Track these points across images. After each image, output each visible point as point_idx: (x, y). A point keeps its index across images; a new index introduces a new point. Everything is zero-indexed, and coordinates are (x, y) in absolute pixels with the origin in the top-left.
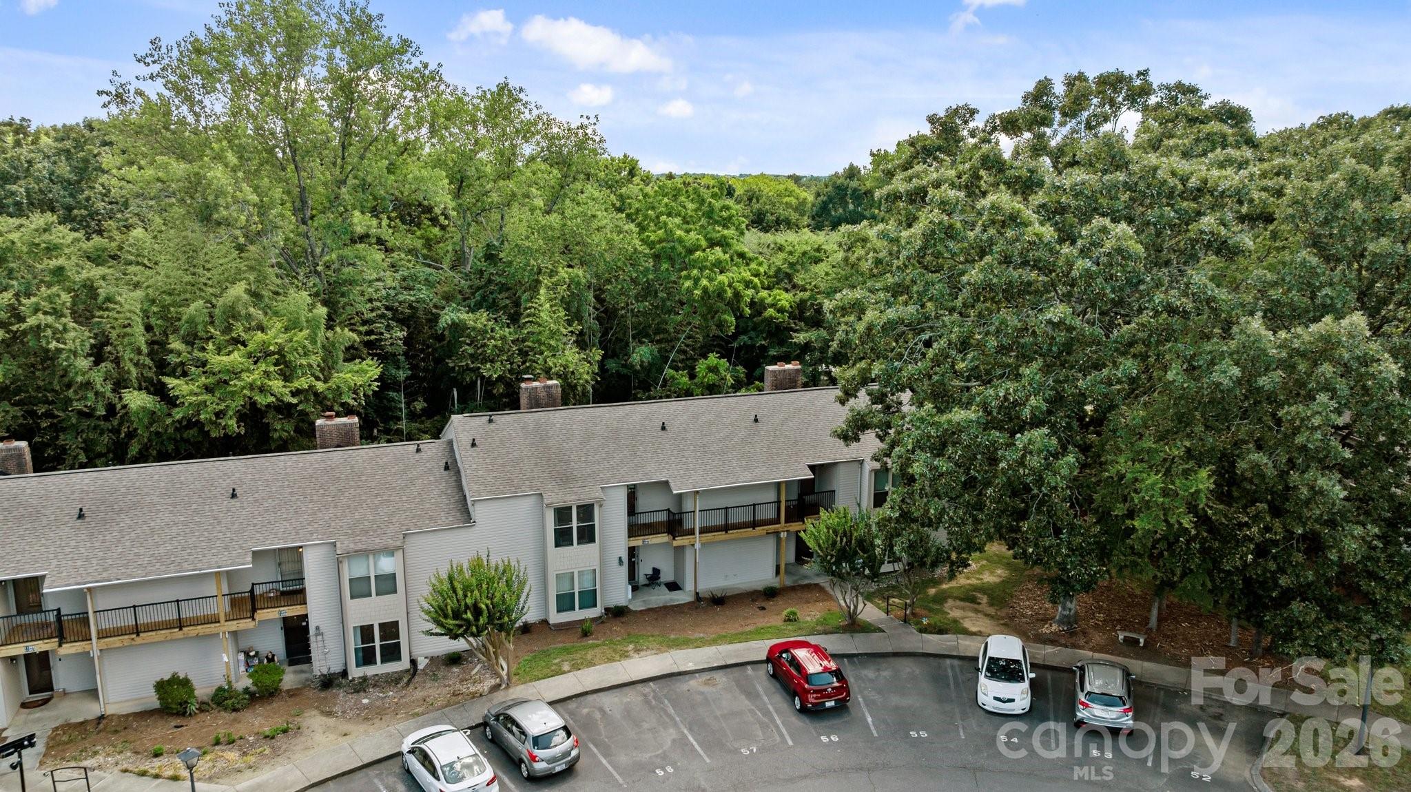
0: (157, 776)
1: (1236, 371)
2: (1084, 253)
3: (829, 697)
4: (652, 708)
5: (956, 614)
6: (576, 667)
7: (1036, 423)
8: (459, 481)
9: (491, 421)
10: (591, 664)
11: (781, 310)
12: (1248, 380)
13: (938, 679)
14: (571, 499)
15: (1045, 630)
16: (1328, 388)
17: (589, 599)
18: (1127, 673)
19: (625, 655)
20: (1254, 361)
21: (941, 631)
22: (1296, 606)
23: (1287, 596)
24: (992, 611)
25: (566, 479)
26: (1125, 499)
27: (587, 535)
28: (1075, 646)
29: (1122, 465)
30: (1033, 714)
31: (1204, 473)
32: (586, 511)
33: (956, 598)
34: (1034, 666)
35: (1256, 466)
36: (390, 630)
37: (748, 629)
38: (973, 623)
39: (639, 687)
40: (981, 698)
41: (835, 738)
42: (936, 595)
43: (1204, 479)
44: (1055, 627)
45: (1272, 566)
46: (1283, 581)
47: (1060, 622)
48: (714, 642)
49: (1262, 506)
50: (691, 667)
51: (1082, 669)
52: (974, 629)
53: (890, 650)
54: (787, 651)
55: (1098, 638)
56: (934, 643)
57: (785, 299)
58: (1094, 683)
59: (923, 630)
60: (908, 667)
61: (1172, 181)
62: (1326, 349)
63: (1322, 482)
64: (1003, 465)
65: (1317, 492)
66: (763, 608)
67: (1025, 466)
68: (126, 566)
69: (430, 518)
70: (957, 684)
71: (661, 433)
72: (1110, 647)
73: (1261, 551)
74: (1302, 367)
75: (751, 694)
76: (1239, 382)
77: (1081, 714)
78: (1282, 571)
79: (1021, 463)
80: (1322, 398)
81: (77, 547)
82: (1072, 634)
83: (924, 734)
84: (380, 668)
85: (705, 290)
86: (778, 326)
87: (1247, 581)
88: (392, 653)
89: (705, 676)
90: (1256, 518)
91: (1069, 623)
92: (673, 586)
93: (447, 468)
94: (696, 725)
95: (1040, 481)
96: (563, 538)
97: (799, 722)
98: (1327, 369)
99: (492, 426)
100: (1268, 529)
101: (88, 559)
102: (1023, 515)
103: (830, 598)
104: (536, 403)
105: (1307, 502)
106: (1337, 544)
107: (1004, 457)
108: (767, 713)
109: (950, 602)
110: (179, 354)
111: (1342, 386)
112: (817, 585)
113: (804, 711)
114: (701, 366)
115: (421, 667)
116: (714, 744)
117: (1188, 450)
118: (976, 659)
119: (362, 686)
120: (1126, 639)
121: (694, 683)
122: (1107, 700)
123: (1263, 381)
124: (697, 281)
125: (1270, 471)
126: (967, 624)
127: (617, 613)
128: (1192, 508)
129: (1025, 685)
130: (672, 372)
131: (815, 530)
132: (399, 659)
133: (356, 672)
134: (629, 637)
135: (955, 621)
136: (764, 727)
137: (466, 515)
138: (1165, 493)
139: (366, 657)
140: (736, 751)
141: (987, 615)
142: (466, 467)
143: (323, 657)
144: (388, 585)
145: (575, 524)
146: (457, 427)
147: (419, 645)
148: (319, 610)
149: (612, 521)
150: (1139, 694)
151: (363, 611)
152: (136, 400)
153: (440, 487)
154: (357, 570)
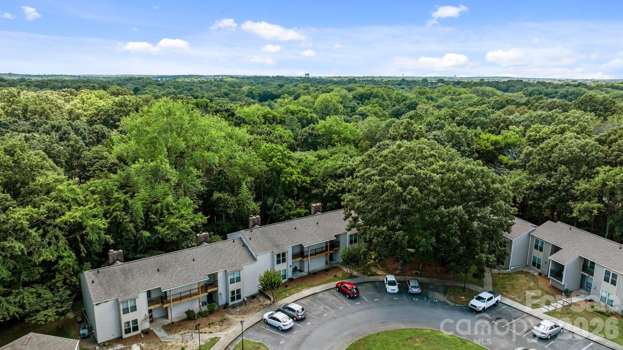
0: (206, 333)
1: (439, 218)
2: (408, 194)
3: (355, 294)
4: (314, 302)
5: (374, 270)
6: (290, 295)
7: (399, 230)
8: (248, 249)
9: (251, 231)
10: (293, 294)
11: (307, 183)
12: (441, 219)
13: (376, 287)
14: (280, 252)
15: (397, 272)
16: (456, 221)
17: (285, 277)
18: (418, 281)
19: (300, 291)
20: (442, 215)
21: (373, 276)
22: (452, 264)
23: (450, 261)
24: (382, 269)
25: (277, 246)
26: (417, 244)
27: (284, 261)
28: (405, 276)
29: (417, 237)
30: (399, 293)
31: (433, 238)
32: (284, 254)
33: (372, 266)
34: (398, 282)
35: (443, 236)
36: (238, 291)
37: (326, 280)
38: (380, 273)
39: (308, 297)
40: (388, 290)
41: (359, 303)
42: (367, 266)
43: (433, 240)
44: (399, 271)
45: (447, 256)
46: (449, 259)
47: (400, 270)
48: (320, 284)
49: (445, 244)
50: (318, 291)
51: (408, 281)
52: (380, 274)
53: (362, 281)
54: (342, 285)
55: (409, 273)
56: (372, 278)
57: (308, 179)
58: (412, 283)
59: (369, 276)
60: (368, 285)
61: (424, 176)
62: (455, 213)
63: (456, 239)
64: (393, 239)
65: (455, 241)
66: (327, 274)
67: (398, 239)
68: (178, 282)
69: (246, 261)
70: (381, 288)
71: (295, 230)
72: (412, 275)
73: (445, 253)
74: (451, 216)
75: (335, 296)
76: (440, 220)
77: (410, 291)
78: (449, 256)
79: (397, 238)
80: (455, 223)
81: (163, 279)
82: (403, 272)
83: (377, 300)
84: (236, 302)
85: (289, 181)
86: (307, 188)
87: (442, 259)
88: (239, 297)
89: (322, 293)
90: (444, 246)
91: (402, 270)
92: (301, 271)
93: (243, 246)
94: (326, 304)
95: (401, 242)
96: (278, 262)
97: (349, 301)
98: (456, 217)
99: (252, 233)
100: (446, 248)
101: (168, 282)
102: (397, 249)
103: (342, 270)
104: (255, 225)
105: (453, 243)
106: (459, 251)
107: (393, 237)
108: (341, 300)
109: (372, 268)
110: (154, 219)
111: (458, 221)
112: (337, 266)
113: (350, 298)
115: (246, 300)
116: (333, 308)
117: (430, 233)
118: (384, 281)
119: (234, 307)
120: (415, 273)
121: (320, 295)
122: (415, 287)
123: (444, 220)
124: (286, 178)
125: (446, 237)
126: (378, 273)
127: (291, 280)
128: (432, 245)
129: (397, 286)
130: (277, 204)
132: (240, 298)
133: (231, 303)
134: (298, 286)
135: (375, 272)
136: (342, 303)
137: (255, 259)
138: (426, 243)
139: (233, 299)
140: (339, 309)
141: (382, 270)
142: (251, 246)
143: (222, 300)
144: (238, 279)
145: (281, 258)
146: (243, 234)
147: (245, 294)
148: (221, 288)
149: (289, 257)
150: (422, 285)
151: (233, 287)
152: (147, 234)
153: (244, 252)
154: (230, 277)
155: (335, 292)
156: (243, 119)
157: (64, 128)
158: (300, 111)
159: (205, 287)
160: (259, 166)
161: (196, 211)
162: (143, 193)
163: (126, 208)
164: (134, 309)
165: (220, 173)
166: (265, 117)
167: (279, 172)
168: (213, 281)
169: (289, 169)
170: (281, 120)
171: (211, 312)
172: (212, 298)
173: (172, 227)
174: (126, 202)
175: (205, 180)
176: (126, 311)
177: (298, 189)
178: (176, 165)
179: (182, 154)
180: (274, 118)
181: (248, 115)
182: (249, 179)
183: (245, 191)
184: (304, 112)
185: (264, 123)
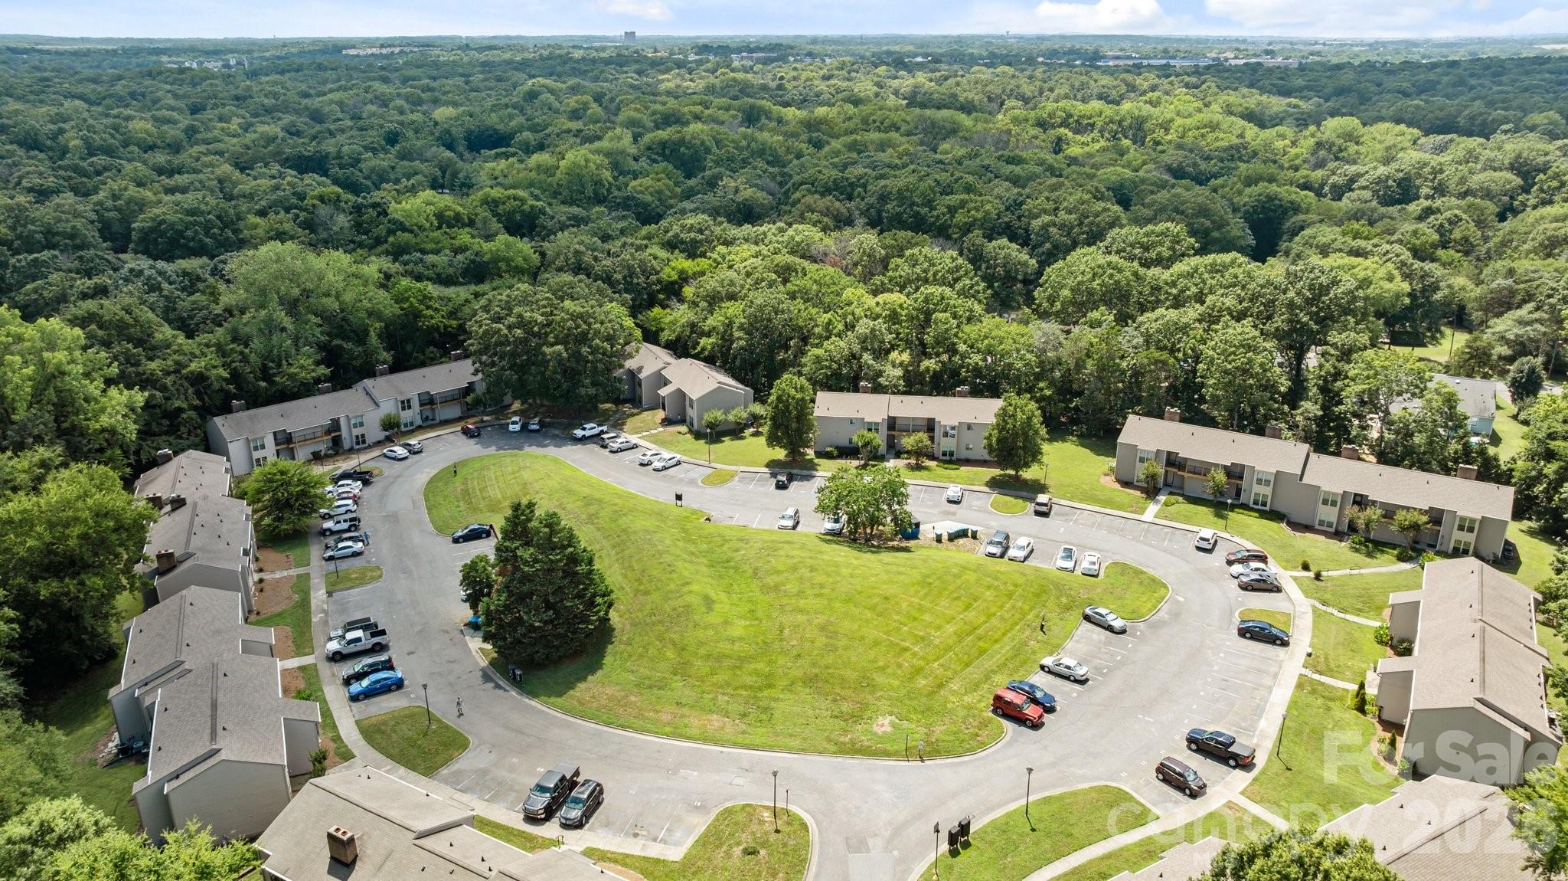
3: (476, 434)
4: (435, 441)
6: (415, 436)
8: (371, 397)
9: (375, 380)
10: (418, 435)
14: (404, 398)
17: (412, 424)
18: (539, 418)
19: (425, 434)
25: (401, 393)
27: (409, 407)
28: (528, 415)
30: (521, 431)
32: (409, 401)
34: (522, 421)
36: (363, 436)
37: (456, 425)
39: (431, 438)
40: (510, 429)
47: (523, 411)
48: (447, 429)
50: (442, 434)
51: (530, 420)
54: (469, 428)
55: (531, 412)
57: (454, 323)
58: (534, 422)
60: (494, 426)
66: (459, 420)
68: (301, 425)
69: (369, 407)
70: (504, 428)
71: (424, 378)
72: (534, 414)
75: (460, 438)
77: (531, 428)
82: (527, 411)
83: (499, 439)
84: (362, 446)
85: (428, 326)
88: (364, 442)
89: (447, 436)
93: (367, 394)
94: (446, 442)
96: (403, 409)
97: (473, 441)
101: (292, 425)
104: (382, 374)
108: (465, 441)
113: (474, 439)
114: (428, 351)
115: (371, 445)
116: (451, 444)
119: (359, 450)
120: (537, 411)
121: (444, 436)
122: (536, 425)
124: (423, 323)
127: (419, 425)
129: (520, 425)
131: (469, 399)
133: (353, 447)
134: (423, 431)
137: (377, 405)
139: (358, 443)
140: (456, 444)
142: (375, 393)
143: (347, 445)
144: (362, 424)
145: (406, 404)
146: (368, 382)
147: (370, 440)
148: (344, 433)
149: (415, 403)
150: (541, 424)
151: (357, 432)
152: (263, 384)
153: (367, 398)
154: (353, 422)
155: (460, 434)
156: (401, 223)
157: (147, 273)
158: (509, 198)
159: (328, 432)
160: (391, 309)
161: (318, 363)
162: (257, 344)
163: (245, 359)
164: (263, 447)
165: (343, 319)
166: (440, 216)
167: (417, 315)
168: (335, 425)
169: (430, 312)
170: (470, 219)
171: (337, 454)
172: (337, 442)
173: (292, 377)
174: (242, 353)
175: (326, 328)
176: (256, 449)
177: (441, 335)
178: (289, 313)
179: (297, 300)
180: (458, 217)
181: (409, 216)
182: (377, 325)
183: (373, 339)
184: (515, 199)
185: (440, 227)
